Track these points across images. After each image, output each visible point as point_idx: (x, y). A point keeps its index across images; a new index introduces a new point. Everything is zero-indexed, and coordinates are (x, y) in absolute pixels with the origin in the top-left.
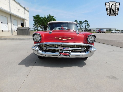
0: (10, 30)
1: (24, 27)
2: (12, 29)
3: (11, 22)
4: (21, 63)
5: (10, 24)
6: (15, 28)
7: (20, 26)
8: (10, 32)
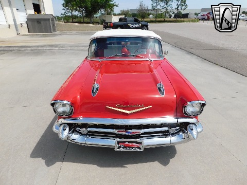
0: (11, 23)
1: (43, 13)
2: (15, 21)
3: (10, 4)
4: (36, 154)
8: (13, 27)
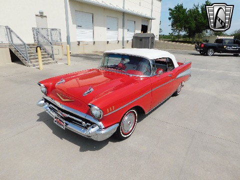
0: (121, 39)
1: (149, 32)
2: (123, 38)
3: (123, 26)
5: (120, 30)
6: (129, 36)
7: (140, 32)
8: (121, 43)
